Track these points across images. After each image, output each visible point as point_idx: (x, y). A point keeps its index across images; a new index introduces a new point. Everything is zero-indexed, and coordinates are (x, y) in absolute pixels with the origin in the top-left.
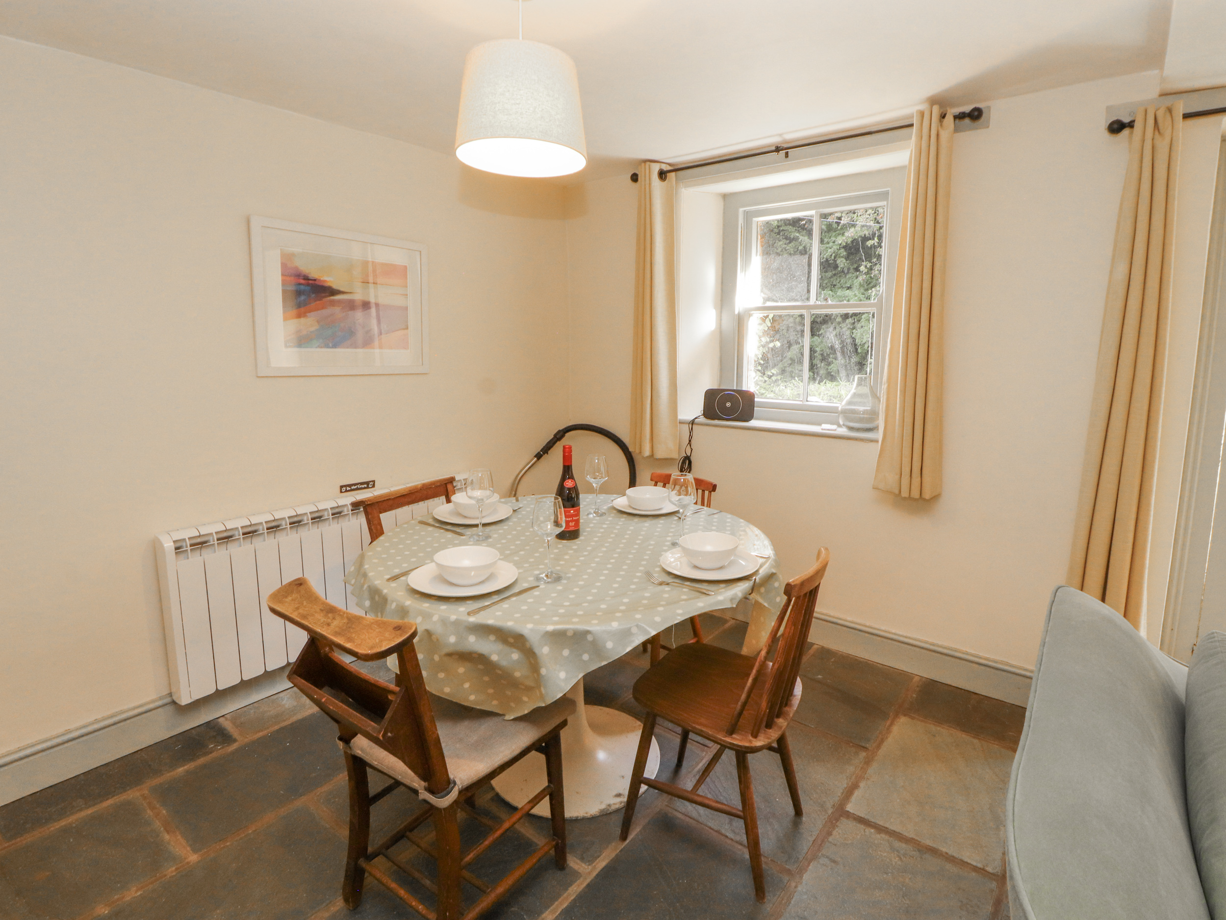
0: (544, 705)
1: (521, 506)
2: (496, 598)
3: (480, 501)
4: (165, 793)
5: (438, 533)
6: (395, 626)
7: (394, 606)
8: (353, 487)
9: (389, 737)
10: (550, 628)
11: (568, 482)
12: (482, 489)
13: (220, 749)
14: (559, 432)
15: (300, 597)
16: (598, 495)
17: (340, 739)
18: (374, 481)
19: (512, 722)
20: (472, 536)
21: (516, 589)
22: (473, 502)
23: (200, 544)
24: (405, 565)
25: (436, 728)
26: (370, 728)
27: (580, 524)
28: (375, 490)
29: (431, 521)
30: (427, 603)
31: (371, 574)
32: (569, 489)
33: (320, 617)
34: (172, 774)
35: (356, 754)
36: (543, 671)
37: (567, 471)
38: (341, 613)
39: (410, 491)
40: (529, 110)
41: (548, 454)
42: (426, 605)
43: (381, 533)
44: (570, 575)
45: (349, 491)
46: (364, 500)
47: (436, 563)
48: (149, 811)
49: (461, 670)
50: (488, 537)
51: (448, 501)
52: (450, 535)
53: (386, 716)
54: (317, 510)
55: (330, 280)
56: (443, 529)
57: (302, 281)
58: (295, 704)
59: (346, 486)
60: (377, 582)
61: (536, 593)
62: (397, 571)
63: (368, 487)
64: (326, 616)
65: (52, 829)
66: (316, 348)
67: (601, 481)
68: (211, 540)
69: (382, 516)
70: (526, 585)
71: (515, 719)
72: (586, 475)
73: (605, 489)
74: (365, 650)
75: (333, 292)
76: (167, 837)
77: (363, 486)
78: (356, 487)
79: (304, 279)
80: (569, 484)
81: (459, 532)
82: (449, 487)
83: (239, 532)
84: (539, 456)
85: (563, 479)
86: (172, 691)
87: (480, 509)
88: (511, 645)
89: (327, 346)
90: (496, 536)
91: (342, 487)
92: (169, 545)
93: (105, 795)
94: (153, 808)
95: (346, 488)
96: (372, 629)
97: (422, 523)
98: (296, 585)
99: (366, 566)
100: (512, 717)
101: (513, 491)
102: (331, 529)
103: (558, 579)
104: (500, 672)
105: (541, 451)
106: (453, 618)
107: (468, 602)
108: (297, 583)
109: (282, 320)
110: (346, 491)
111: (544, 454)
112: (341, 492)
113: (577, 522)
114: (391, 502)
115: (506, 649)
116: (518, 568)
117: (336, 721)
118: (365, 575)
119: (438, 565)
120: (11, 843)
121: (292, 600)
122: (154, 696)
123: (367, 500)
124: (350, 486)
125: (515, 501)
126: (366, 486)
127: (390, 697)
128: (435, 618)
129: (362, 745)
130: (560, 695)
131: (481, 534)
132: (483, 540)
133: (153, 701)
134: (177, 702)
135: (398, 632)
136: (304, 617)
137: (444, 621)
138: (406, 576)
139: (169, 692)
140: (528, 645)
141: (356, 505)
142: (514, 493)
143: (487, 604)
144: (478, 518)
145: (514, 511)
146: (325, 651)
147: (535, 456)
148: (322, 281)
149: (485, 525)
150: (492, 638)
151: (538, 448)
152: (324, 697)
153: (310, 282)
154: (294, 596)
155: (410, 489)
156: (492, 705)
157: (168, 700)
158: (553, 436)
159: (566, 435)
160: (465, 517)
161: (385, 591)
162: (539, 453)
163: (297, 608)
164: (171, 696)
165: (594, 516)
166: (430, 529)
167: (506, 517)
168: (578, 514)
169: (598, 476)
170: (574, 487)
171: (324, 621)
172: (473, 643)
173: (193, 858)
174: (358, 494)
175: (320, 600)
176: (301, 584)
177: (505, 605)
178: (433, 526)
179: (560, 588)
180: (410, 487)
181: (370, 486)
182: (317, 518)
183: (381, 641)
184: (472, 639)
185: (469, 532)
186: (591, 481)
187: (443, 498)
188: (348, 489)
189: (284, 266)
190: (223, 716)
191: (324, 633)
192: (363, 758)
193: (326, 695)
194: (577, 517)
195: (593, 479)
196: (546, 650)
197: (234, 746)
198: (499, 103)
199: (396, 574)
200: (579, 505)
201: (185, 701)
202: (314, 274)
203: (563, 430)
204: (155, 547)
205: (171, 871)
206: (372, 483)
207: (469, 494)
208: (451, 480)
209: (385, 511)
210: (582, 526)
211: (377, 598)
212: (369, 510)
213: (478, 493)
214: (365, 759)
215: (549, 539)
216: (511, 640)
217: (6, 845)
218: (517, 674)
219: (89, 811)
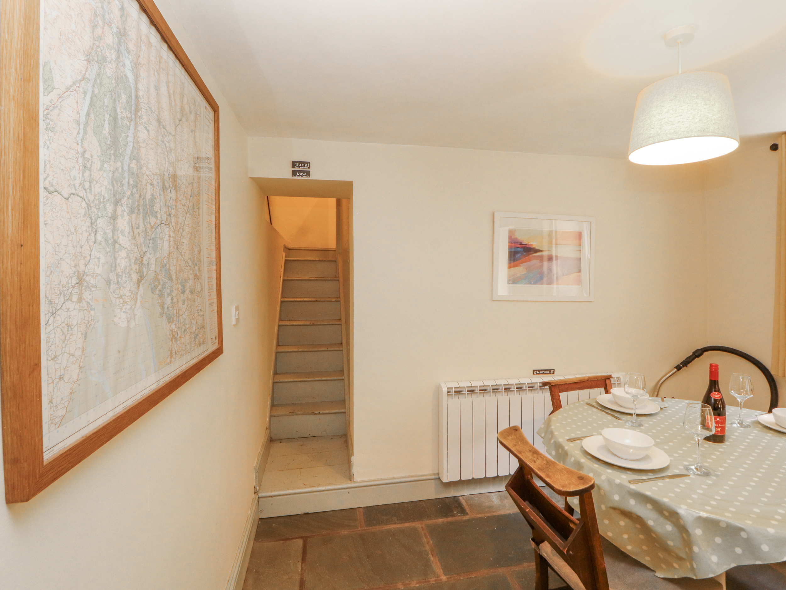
0: (694, 578)
1: (667, 405)
2: (651, 476)
3: (635, 397)
4: (432, 530)
5: (601, 414)
6: (579, 476)
7: (573, 459)
8: (541, 372)
9: (571, 554)
10: (704, 515)
11: (715, 394)
12: (637, 388)
13: (460, 516)
14: (698, 350)
15: (517, 439)
16: (743, 409)
17: (533, 540)
18: (554, 370)
19: (662, 580)
20: (627, 421)
21: (668, 473)
22: (629, 396)
23: (459, 392)
24: (579, 432)
25: (604, 561)
26: (558, 542)
27: (726, 431)
28: (555, 376)
29: (594, 404)
30: (597, 464)
31: (556, 433)
32: (715, 400)
33: (529, 454)
34: (434, 521)
35: (543, 555)
36: (696, 549)
37: (714, 384)
38: (542, 456)
39: (580, 380)
40: (689, 118)
41: (687, 367)
42: (596, 466)
43: (561, 407)
44: (719, 474)
45: (538, 374)
46: (550, 382)
47: (603, 436)
48: (424, 538)
49: (622, 523)
50: (640, 425)
51: (607, 392)
52: (610, 417)
53: (569, 538)
54: (519, 383)
55: (534, 244)
56: (604, 411)
57: (519, 246)
58: (500, 503)
59: (537, 370)
60: (561, 440)
61: (687, 480)
62: (573, 436)
63: (550, 373)
64: (532, 455)
65: (384, 528)
66: (525, 284)
67: (746, 397)
68: (464, 391)
69: (560, 394)
70: (677, 472)
71: (665, 579)
72: (730, 390)
73: (748, 405)
74: (559, 487)
75: (537, 251)
76: (432, 558)
77: (547, 372)
78: (543, 372)
79: (520, 244)
80: (715, 396)
81: (616, 417)
82: (608, 381)
83: (478, 388)
84: (679, 368)
85: (709, 391)
86: (439, 472)
87: (635, 403)
88: (667, 518)
89: (530, 283)
90: (646, 425)
91: (534, 371)
92: (445, 390)
93: (407, 520)
94: (426, 538)
95: (537, 372)
96: (563, 473)
97: (588, 405)
98: (514, 430)
99: (553, 427)
100: (662, 576)
101: (656, 392)
102: (527, 396)
103: (707, 474)
104: (655, 536)
105: (681, 364)
106: (617, 481)
107: (629, 472)
108: (514, 428)
109: (507, 268)
110: (537, 374)
111: (683, 366)
112: (534, 374)
113: (723, 429)
114: (566, 386)
115: (662, 519)
116: (669, 456)
117: (532, 527)
118: (552, 433)
119: (605, 439)
120: (367, 528)
121: (512, 439)
122: (431, 472)
123: (552, 382)
124: (539, 371)
125: (661, 401)
126: (549, 372)
127: (572, 525)
128: (603, 477)
129: (546, 549)
130: (711, 576)
131: (635, 421)
132: (636, 427)
133: (430, 475)
134: (441, 479)
135: (582, 481)
136: (520, 452)
137: (610, 482)
138: (581, 440)
139: (437, 472)
140: (682, 522)
141: (544, 384)
142: (656, 393)
143: (644, 478)
144: (632, 409)
145: (661, 409)
146: (528, 477)
147: (675, 368)
148: (530, 245)
149: (638, 415)
150: (649, 506)
151: (678, 362)
152: (528, 509)
153: (523, 246)
154: (513, 436)
155: (580, 379)
156: (646, 560)
157: (437, 477)
158: (692, 354)
159: (704, 353)
160: (621, 406)
161: (566, 448)
162: (679, 365)
163: (515, 445)
164: (439, 475)
165: (738, 427)
166: (595, 410)
167: (655, 412)
168: (724, 422)
169: (743, 392)
170: (721, 399)
171: (532, 459)
172: (632, 505)
173: (444, 578)
174: (543, 377)
175: (528, 443)
176: (516, 430)
177: (660, 483)
178: (597, 408)
179: (710, 482)
180: (580, 378)
181: (551, 373)
182: (519, 388)
183: (569, 484)
184: (632, 502)
185: (624, 418)
186: (736, 396)
187: (603, 390)
188: (538, 372)
189: (510, 237)
190: (462, 496)
191: (532, 467)
192: (547, 559)
193: (529, 507)
194: (723, 424)
195: (737, 395)
196: (698, 532)
197: (466, 518)
198: (664, 118)
199: (572, 437)
200: (725, 415)
201: (445, 480)
202: (525, 242)
203: (701, 349)
204: (438, 389)
205: (432, 580)
206: (553, 371)
207: (626, 390)
208: (609, 377)
209: (563, 391)
210: (727, 433)
211: (560, 451)
212: (553, 389)
213: (633, 391)
214: (549, 562)
215: (699, 438)
216: (667, 514)
217: (366, 528)
218: (670, 543)
219: (399, 526)
